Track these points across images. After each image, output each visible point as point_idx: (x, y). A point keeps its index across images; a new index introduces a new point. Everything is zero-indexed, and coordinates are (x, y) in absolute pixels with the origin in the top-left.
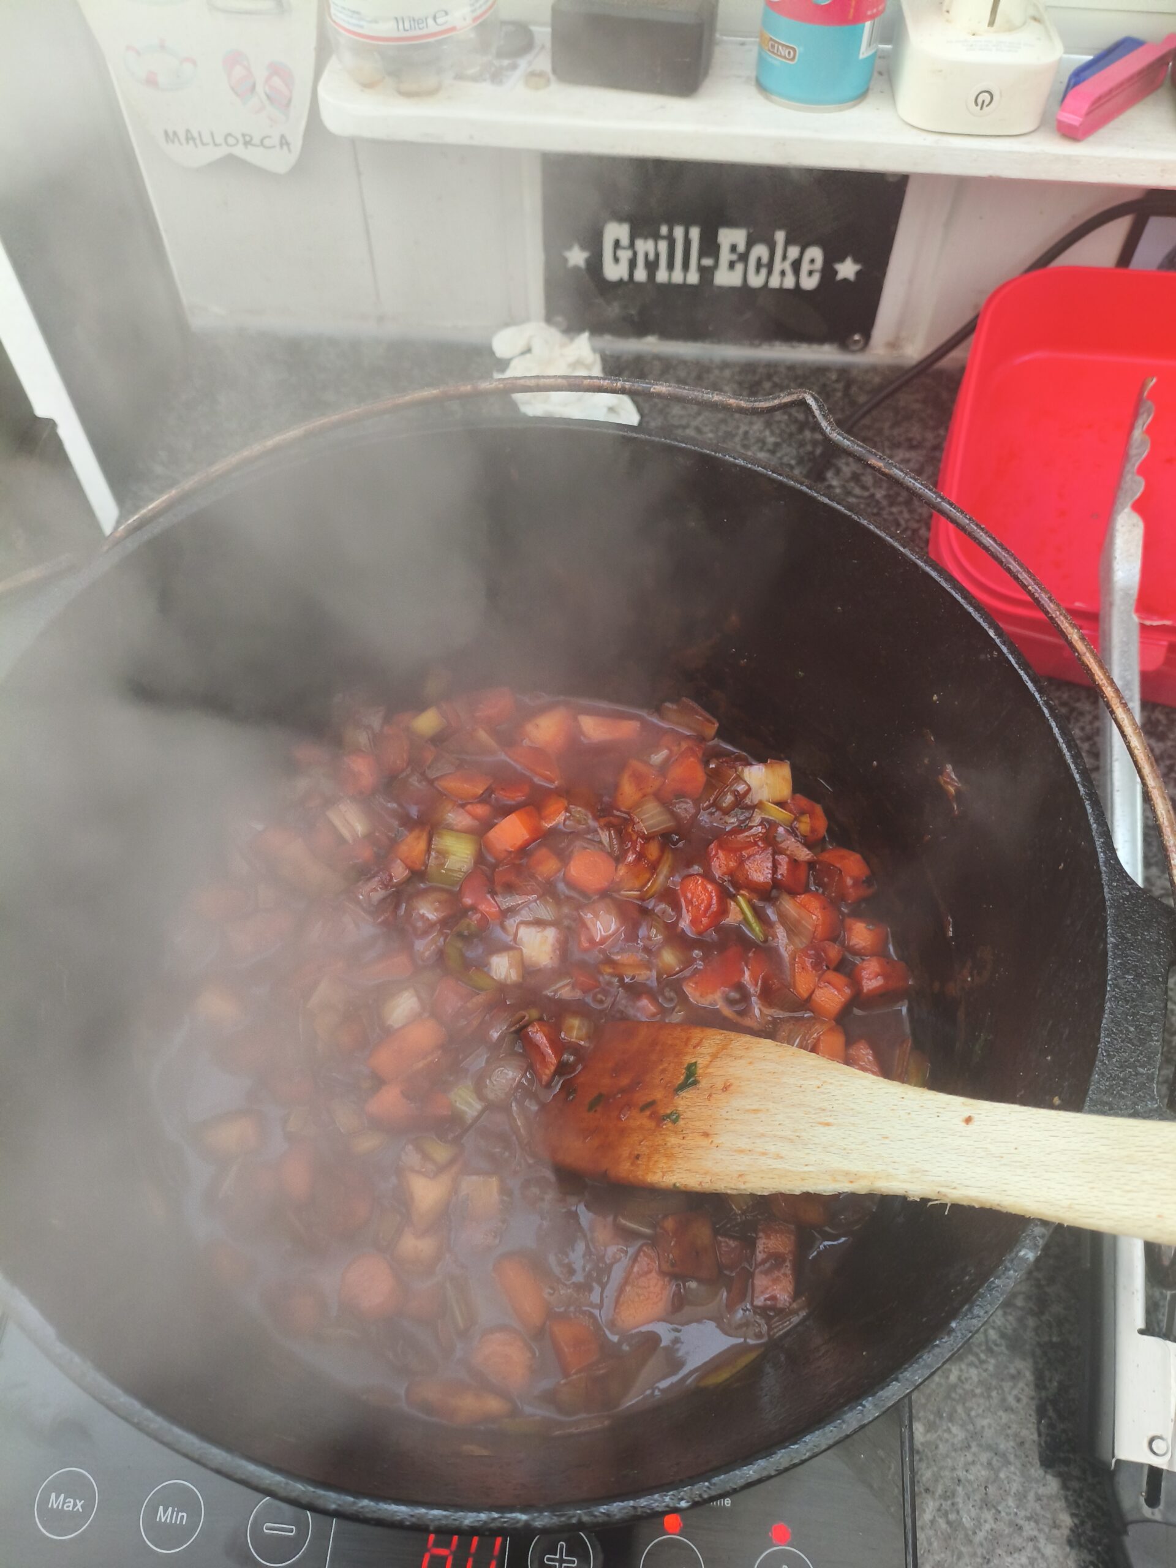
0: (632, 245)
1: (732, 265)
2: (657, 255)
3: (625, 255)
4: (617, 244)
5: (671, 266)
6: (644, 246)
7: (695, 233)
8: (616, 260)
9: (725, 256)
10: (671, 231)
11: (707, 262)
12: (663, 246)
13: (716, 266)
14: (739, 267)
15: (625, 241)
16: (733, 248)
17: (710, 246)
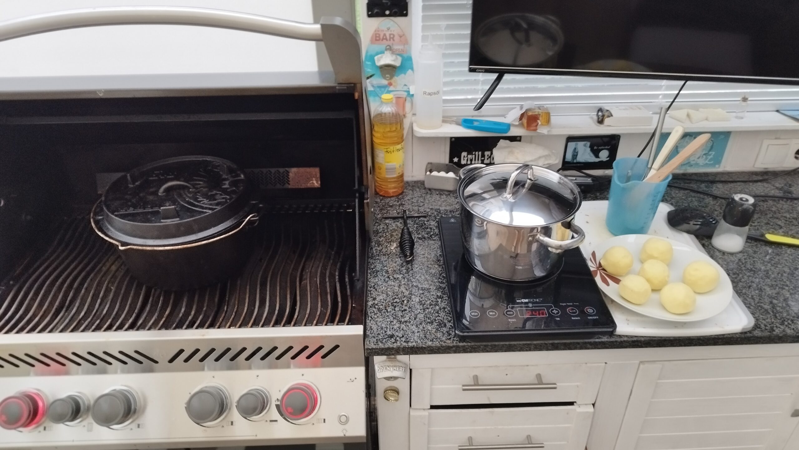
0: (467, 157)
1: (488, 159)
2: (472, 158)
3: (466, 159)
4: (464, 157)
5: (475, 160)
6: (470, 156)
7: (480, 153)
8: (464, 160)
9: (486, 157)
10: (475, 153)
11: (483, 159)
12: (474, 156)
13: (484, 159)
14: (489, 159)
15: (466, 156)
16: (488, 156)
17: (483, 156)
